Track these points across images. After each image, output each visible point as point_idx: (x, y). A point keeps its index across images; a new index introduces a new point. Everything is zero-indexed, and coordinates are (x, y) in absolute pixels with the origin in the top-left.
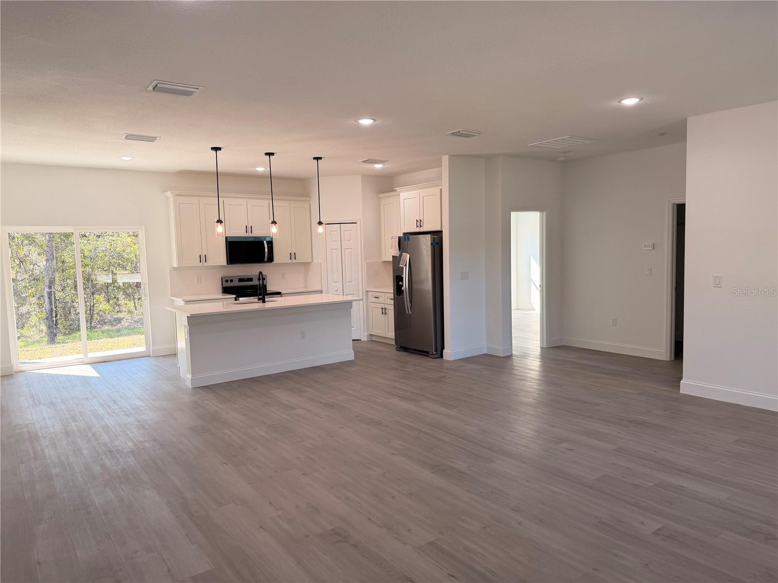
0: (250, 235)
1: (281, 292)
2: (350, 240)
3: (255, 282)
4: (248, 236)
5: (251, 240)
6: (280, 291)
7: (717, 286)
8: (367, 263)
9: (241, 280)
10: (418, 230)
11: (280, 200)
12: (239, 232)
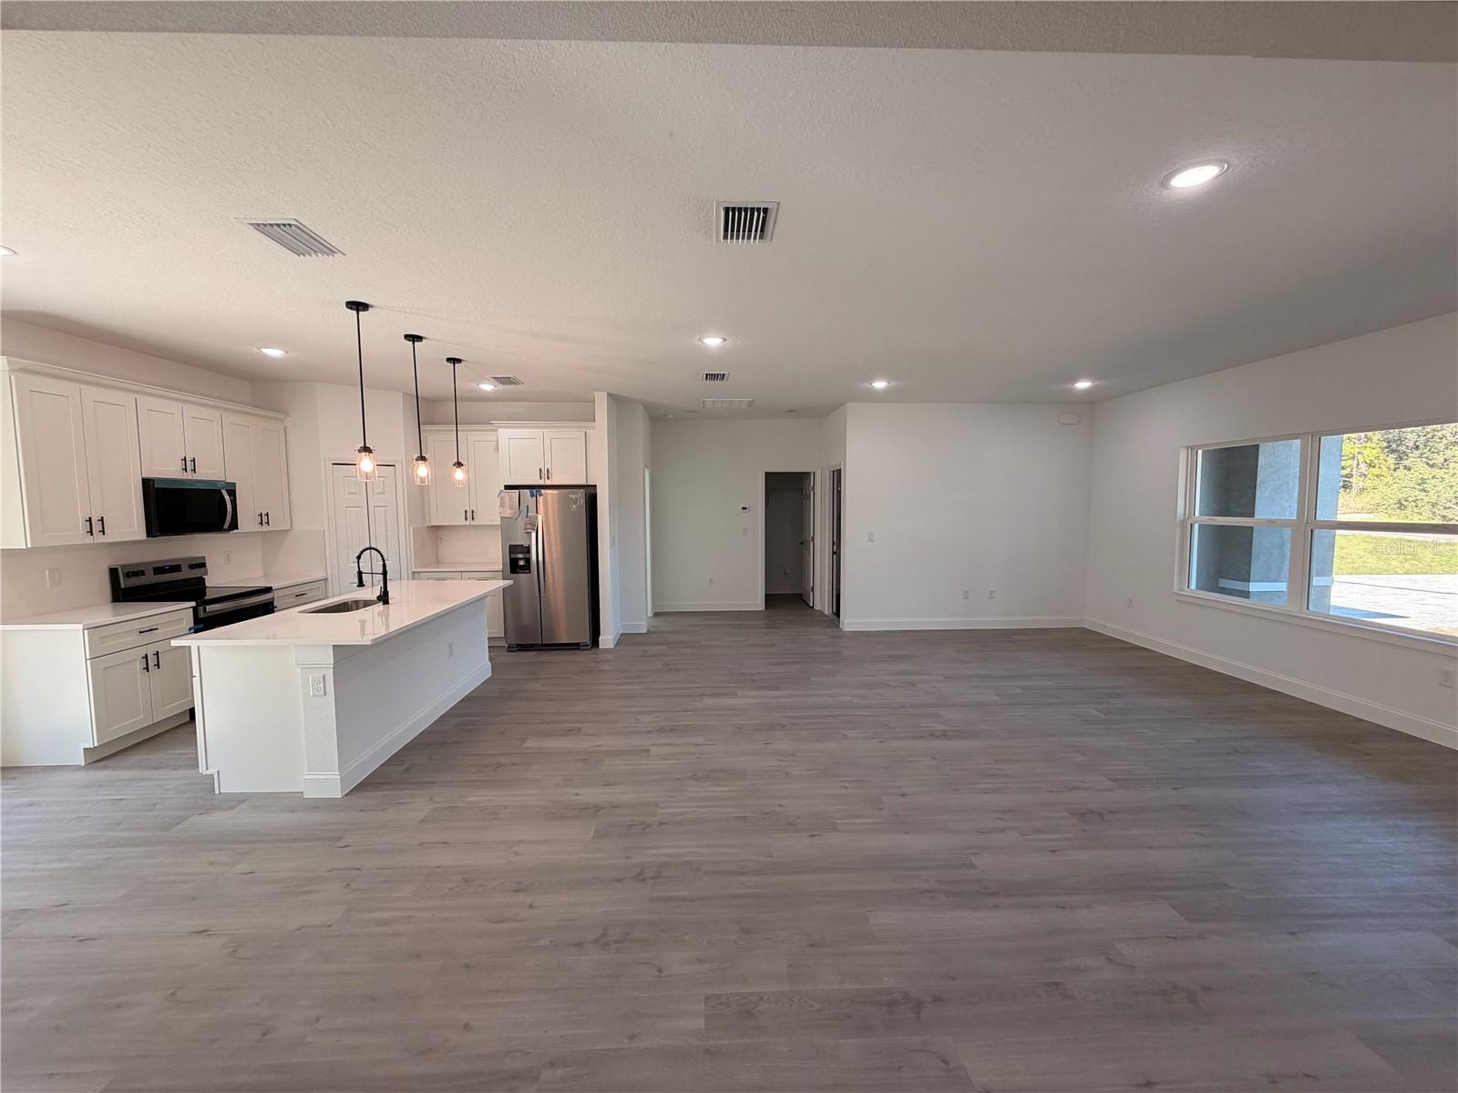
0: (189, 476)
1: (271, 587)
2: (384, 493)
3: (186, 574)
4: (185, 478)
5: (200, 486)
6: (269, 586)
7: (871, 540)
8: (414, 529)
9: (159, 570)
10: (541, 482)
11: (238, 412)
12: (168, 470)
